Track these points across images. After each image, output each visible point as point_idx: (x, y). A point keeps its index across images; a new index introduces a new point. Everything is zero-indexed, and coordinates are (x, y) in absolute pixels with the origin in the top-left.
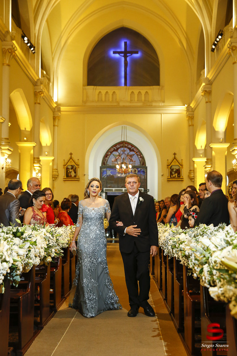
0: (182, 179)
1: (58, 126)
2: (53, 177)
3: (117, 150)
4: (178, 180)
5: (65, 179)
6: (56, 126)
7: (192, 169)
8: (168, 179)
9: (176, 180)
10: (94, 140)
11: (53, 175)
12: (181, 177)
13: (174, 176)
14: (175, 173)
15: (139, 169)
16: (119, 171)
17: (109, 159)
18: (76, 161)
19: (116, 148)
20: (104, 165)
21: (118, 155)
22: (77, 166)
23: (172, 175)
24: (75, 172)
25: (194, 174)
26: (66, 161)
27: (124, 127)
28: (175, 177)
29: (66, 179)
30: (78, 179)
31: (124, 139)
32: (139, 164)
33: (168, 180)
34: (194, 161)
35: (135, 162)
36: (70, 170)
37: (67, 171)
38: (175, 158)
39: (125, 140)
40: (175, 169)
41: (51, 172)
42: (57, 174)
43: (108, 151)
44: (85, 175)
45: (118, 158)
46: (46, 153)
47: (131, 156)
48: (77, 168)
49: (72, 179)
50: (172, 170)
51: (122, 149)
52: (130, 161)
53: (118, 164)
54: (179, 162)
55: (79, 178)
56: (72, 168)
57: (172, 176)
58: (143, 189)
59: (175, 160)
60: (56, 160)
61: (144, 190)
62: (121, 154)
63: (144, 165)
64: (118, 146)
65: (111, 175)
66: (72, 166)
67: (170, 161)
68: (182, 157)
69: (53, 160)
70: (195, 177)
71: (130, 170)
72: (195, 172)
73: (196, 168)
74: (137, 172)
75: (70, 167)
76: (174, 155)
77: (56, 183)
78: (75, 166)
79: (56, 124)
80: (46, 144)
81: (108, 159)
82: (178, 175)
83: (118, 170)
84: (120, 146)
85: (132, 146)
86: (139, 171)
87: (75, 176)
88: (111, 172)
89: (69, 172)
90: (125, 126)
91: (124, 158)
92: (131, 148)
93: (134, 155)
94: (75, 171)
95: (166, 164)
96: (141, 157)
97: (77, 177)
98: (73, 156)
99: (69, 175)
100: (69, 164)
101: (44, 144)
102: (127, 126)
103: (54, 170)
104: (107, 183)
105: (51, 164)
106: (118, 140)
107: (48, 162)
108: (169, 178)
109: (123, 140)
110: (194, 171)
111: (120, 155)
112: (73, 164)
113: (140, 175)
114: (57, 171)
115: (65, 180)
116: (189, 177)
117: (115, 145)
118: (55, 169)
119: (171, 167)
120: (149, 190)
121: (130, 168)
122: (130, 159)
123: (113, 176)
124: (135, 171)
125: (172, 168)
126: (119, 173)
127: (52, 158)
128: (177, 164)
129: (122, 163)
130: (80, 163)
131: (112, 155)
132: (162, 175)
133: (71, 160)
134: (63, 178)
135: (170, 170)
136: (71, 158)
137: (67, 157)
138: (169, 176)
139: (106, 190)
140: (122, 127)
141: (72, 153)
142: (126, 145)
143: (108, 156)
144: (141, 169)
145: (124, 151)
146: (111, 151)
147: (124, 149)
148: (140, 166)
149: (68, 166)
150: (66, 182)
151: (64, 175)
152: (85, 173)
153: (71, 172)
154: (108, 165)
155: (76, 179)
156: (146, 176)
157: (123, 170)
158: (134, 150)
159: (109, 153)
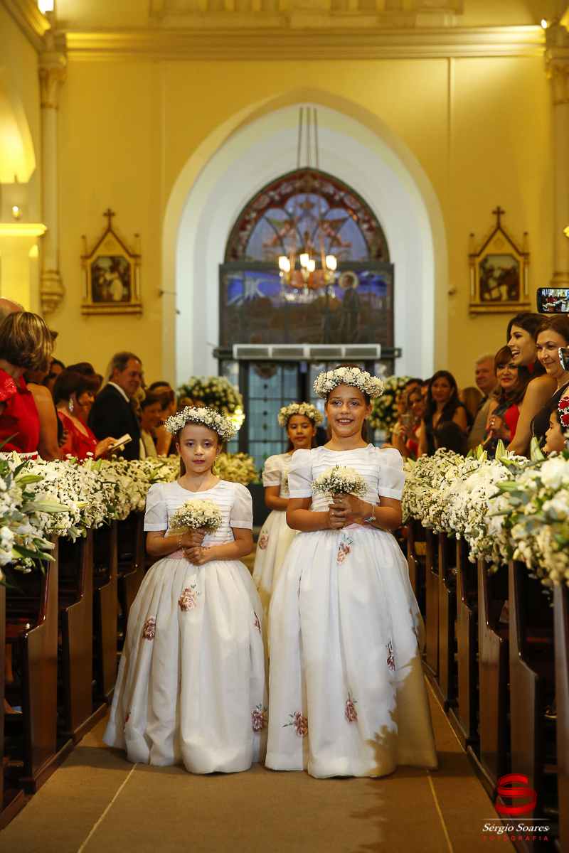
0: (524, 305)
1: (57, 108)
2: (42, 302)
3: (281, 203)
4: (511, 309)
5: (88, 307)
6: (51, 106)
7: (562, 268)
8: (471, 306)
9: (502, 309)
11: (42, 294)
12: (522, 300)
13: (495, 294)
14: (499, 285)
15: (365, 274)
16: (291, 279)
17: (253, 237)
18: (130, 241)
19: (280, 194)
20: (232, 260)
21: (285, 222)
22: (131, 261)
23: (489, 290)
24: (126, 284)
26: (92, 242)
27: (309, 111)
28: (499, 299)
29: (91, 310)
30: (137, 309)
31: (308, 161)
32: (364, 254)
33: (474, 309)
35: (348, 246)
36: (108, 276)
37: (95, 280)
38: (499, 227)
39: (313, 165)
40: (499, 268)
41: (37, 282)
42: (58, 290)
43: (248, 208)
44: (161, 293)
45: (288, 231)
46: (16, 209)
47: (336, 224)
48: (132, 267)
49: (116, 310)
50: (487, 272)
51: (301, 198)
52: (331, 245)
54: (515, 243)
55: (140, 306)
56: (113, 269)
57: (487, 296)
58: (378, 347)
59: (499, 234)
60: (53, 237)
61: (383, 352)
62: (296, 218)
63: (382, 260)
64: (286, 189)
65: (261, 295)
66: (112, 258)
67: (479, 240)
68: (527, 222)
69: (42, 238)
71: (330, 277)
74: (355, 284)
75: (105, 264)
76: (495, 217)
78: (125, 261)
79: (51, 100)
80: (16, 178)
81: (249, 236)
82: (509, 292)
83: (287, 278)
84: (295, 188)
85: (340, 186)
86: (363, 283)
87: (126, 298)
88: (261, 287)
89: (101, 281)
90: (312, 106)
91: (306, 234)
92: (335, 194)
93: (344, 221)
94: (126, 278)
95: (463, 250)
96: (371, 229)
97: (133, 301)
98: (116, 222)
99: (105, 293)
100: (102, 251)
101: (4, 176)
102: (322, 110)
103: (45, 276)
104: (245, 325)
105: (34, 252)
106: (287, 165)
107: (23, 244)
108: (478, 301)
109: (303, 165)
110: (568, 274)
111: (291, 223)
112: (118, 251)
113: (369, 295)
114: (56, 277)
115: (88, 314)
117: (275, 185)
118: (51, 272)
119: (485, 260)
120: (400, 350)
121: (329, 270)
122: (329, 235)
123: (266, 301)
124: (350, 280)
125: (488, 266)
126: (290, 288)
127: (38, 229)
128: (508, 249)
129: (301, 251)
130: (143, 248)
131: (262, 222)
132: (451, 293)
133: (110, 236)
134: (80, 303)
135: (482, 271)
136: (109, 229)
137: (95, 228)
138: (475, 296)
139: (240, 351)
140: (301, 110)
141: (113, 210)
142: (317, 184)
143: (249, 227)
144: (373, 273)
145: (308, 207)
146: (261, 207)
147: (307, 200)
148: (367, 260)
149: (99, 258)
150: (92, 318)
151: (84, 294)
152: (164, 288)
153: (109, 283)
154: (250, 258)
155: (129, 309)
156: (388, 299)
157: (306, 275)
158: (347, 201)
159: (254, 215)
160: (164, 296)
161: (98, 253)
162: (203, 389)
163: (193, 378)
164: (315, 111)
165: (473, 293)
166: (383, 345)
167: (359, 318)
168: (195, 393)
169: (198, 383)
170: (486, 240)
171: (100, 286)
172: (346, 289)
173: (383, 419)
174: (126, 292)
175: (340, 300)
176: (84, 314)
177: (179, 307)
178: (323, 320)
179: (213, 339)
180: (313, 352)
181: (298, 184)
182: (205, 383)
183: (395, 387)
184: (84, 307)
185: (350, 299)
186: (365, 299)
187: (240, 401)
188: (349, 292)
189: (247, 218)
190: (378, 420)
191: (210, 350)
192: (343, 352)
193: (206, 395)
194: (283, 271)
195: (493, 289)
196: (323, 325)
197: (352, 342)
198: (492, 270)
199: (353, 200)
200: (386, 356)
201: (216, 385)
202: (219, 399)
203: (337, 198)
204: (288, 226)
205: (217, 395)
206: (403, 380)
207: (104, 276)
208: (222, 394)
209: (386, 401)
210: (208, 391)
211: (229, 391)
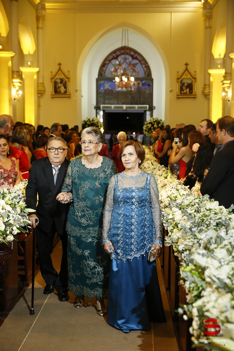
0: (195, 96)
1: (42, 29)
2: (38, 93)
3: (116, 58)
4: (190, 96)
5: (53, 95)
6: (40, 28)
7: (207, 83)
8: (177, 95)
9: (187, 96)
10: (87, 47)
11: (38, 91)
12: (194, 93)
13: (185, 91)
14: (186, 88)
15: (144, 82)
16: (119, 85)
17: (107, 69)
18: (66, 73)
19: (116, 55)
20: (100, 77)
21: (118, 64)
22: (67, 80)
23: (183, 90)
24: (65, 87)
25: (209, 90)
26: (54, 74)
27: (125, 29)
28: (186, 93)
29: (54, 96)
30: (69, 96)
31: (125, 44)
32: (143, 75)
33: (178, 96)
34: (210, 74)
35: (138, 72)
36: (59, 85)
37: (55, 86)
38: (187, 69)
39: (127, 45)
40: (187, 83)
41: (36, 87)
42: (43, 89)
43: (106, 59)
44: (77, 91)
45: (119, 67)
46: (29, 63)
47: (134, 65)
48: (67, 82)
49: (62, 96)
50: (182, 84)
51: (123, 56)
52: (133, 72)
53: (118, 76)
54: (192, 74)
55: (70, 95)
56: (61, 82)
57: (182, 92)
58: (148, 106)
59: (187, 72)
60: (41, 71)
61: (149, 108)
62: (121, 63)
63: (149, 77)
64: (118, 53)
65: (110, 88)
66: (61, 79)
67: (180, 74)
68: (196, 68)
69: (38, 72)
70: (211, 92)
71: (132, 84)
72: (211, 87)
73: (212, 83)
74: (141, 85)
75: (59, 81)
76: (185, 66)
77: (42, 101)
78: (65, 80)
79: (40, 26)
80: (29, 52)
81: (106, 69)
82: (189, 91)
83: (118, 84)
84: (121, 53)
85: (136, 52)
86: (143, 85)
87: (65, 92)
88: (110, 86)
89: (57, 86)
90: (127, 28)
91: (125, 68)
92: (134, 55)
93: (137, 64)
94: (65, 86)
95: (175, 77)
96: (146, 67)
97: (68, 93)
98: (62, 67)
99: (58, 90)
100: (57, 77)
101: (25, 52)
102: (129, 29)
103: (39, 85)
104: (104, 99)
105: (35, 77)
106: (118, 45)
107: (32, 74)
108: (179, 94)
109: (124, 45)
110: (209, 85)
111: (120, 65)
112: (62, 77)
113: (145, 89)
114: (42, 85)
115: (53, 97)
116: (203, 93)
117: (114, 52)
118: (41, 83)
119: (182, 80)
120: (155, 107)
121: (132, 82)
122: (132, 69)
123: (111, 90)
124: (139, 84)
125: (183, 82)
126: (119, 87)
127: (36, 70)
128: (189, 77)
129: (123, 75)
130: (71, 76)
131: (110, 64)
132: (171, 91)
133: (60, 72)
134: (50, 94)
135: (181, 84)
136: (60, 69)
137: (55, 69)
138: (178, 92)
139: (103, 107)
140: (123, 30)
141: (61, 63)
142: (128, 52)
143: (106, 66)
144: (146, 81)
145: (125, 59)
146: (110, 59)
147: (125, 57)
148: (144, 77)
149: (56, 79)
150: (54, 99)
151: (52, 91)
152: (78, 89)
153: (60, 87)
154: (106, 76)
155: (66, 96)
156: (151, 90)
157: (124, 83)
158: (138, 57)
159: (107, 62)
160: (78, 92)
161: (56, 77)
162: (90, 122)
163: (87, 118)
164: (128, 30)
165: (178, 91)
166: (149, 105)
167: (142, 96)
168: (88, 123)
169: (89, 120)
170: (182, 73)
171: (57, 88)
172: (137, 86)
173: (148, 132)
174: (65, 90)
175: (136, 90)
176: (52, 97)
177: (83, 94)
178: (130, 97)
179: (94, 103)
180: (127, 108)
181: (122, 52)
182: (91, 120)
183: (152, 121)
184: (52, 95)
185: (139, 90)
186: (144, 90)
187: (102, 125)
188: (138, 88)
189: (105, 63)
190: (147, 132)
191: (93, 107)
192: (136, 107)
193: (91, 124)
194: (117, 82)
195: (184, 90)
196: (130, 99)
197: (139, 104)
198: (184, 84)
199: (140, 57)
200: (150, 109)
201: (95, 120)
202: (96, 125)
203: (135, 56)
204: (118, 66)
205: (95, 124)
206: (155, 119)
207: (58, 85)
208: (97, 123)
209: (149, 126)
210: (92, 122)
211: (99, 122)
